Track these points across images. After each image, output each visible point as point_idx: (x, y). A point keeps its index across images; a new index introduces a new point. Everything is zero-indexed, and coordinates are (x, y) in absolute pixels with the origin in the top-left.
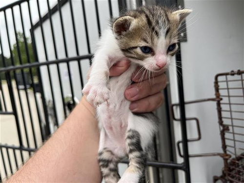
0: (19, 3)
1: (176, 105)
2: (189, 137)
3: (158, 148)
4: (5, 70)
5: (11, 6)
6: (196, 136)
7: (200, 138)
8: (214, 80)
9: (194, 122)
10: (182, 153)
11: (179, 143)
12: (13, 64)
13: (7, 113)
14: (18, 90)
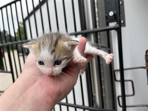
0: (15, 2)
1: (117, 71)
2: (126, 93)
3: (104, 99)
4: (6, 45)
5: (10, 4)
6: (131, 93)
7: (134, 94)
8: (145, 54)
9: (130, 83)
10: (121, 104)
11: (119, 97)
12: (16, 40)
13: (7, 72)
14: (19, 56)
